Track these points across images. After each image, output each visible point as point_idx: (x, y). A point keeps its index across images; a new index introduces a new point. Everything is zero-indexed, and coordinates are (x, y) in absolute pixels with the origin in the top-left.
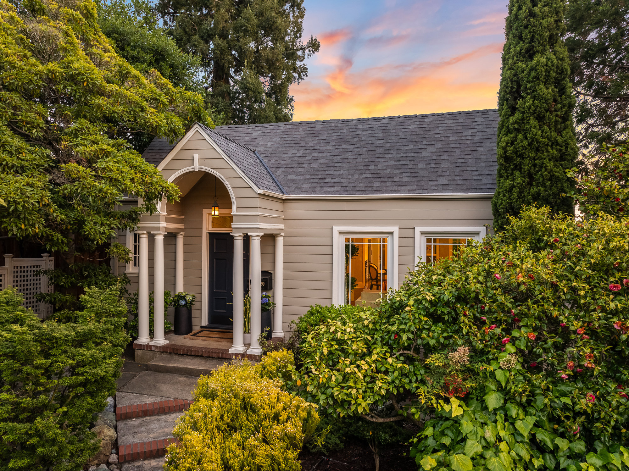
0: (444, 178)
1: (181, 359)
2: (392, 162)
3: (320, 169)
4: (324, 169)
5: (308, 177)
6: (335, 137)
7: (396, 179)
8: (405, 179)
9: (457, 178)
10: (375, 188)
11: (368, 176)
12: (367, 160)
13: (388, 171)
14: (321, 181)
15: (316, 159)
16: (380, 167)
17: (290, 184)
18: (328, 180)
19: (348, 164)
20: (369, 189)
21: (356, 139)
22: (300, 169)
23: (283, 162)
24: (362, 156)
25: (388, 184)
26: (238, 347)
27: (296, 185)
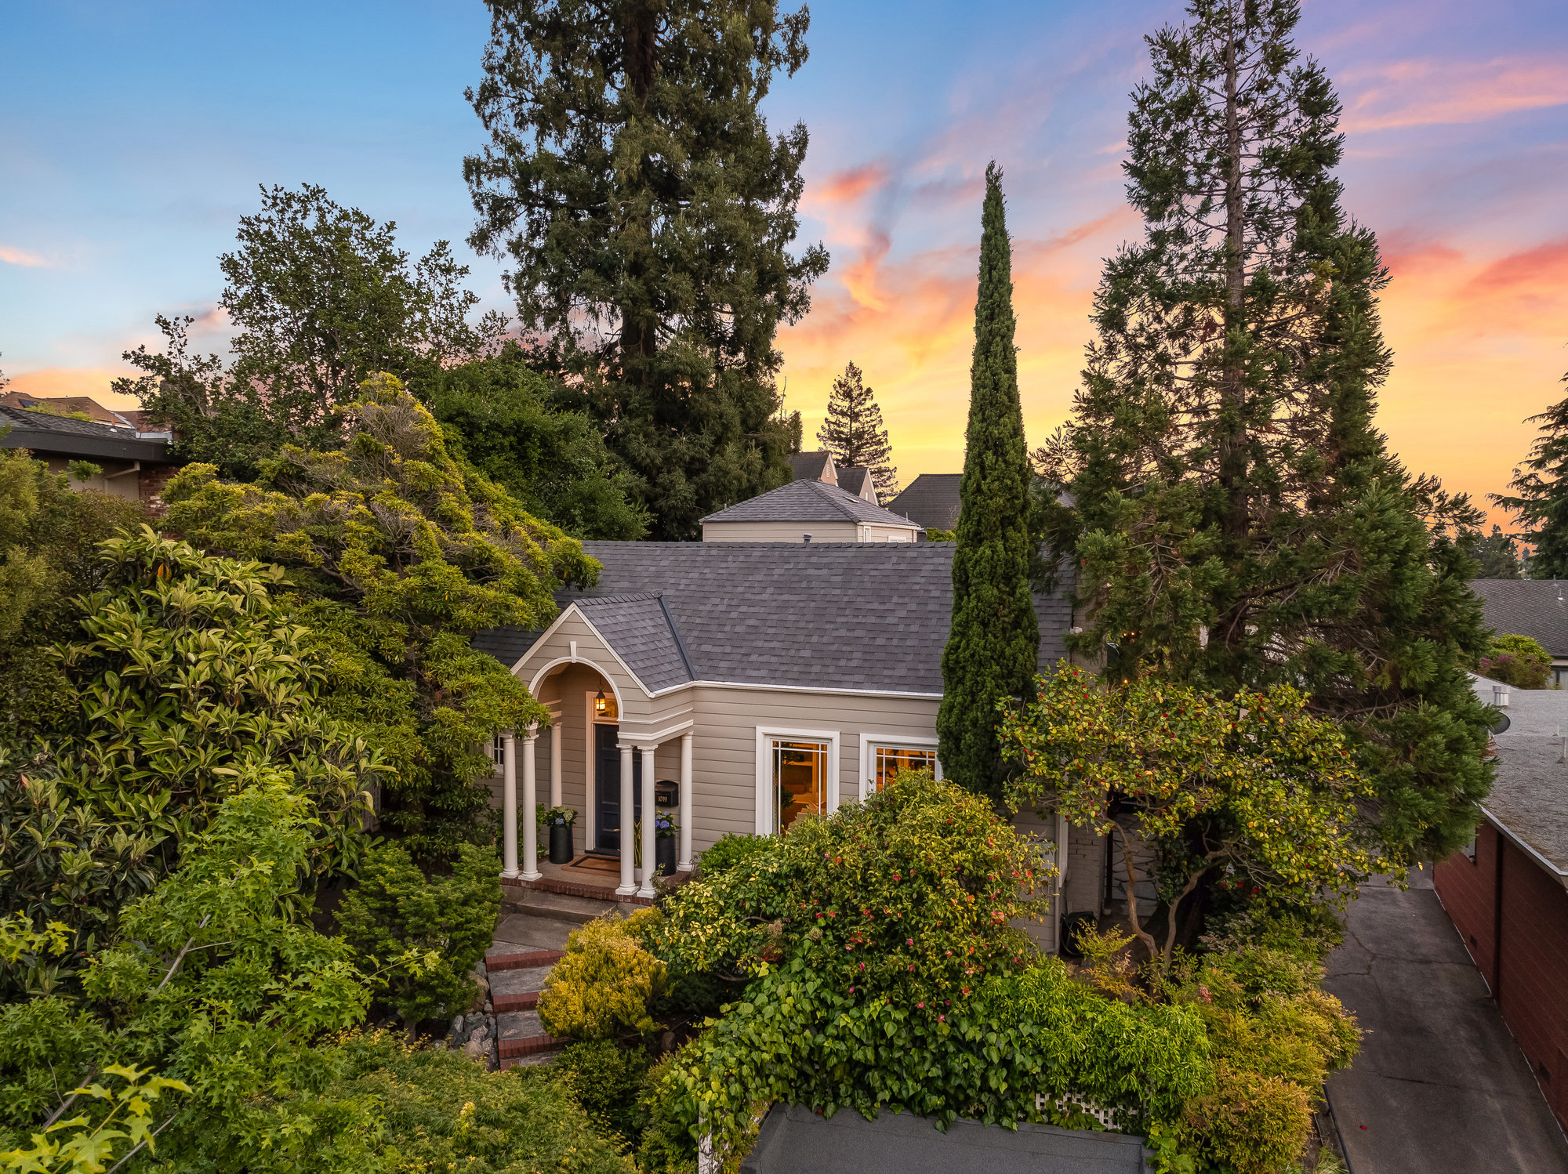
0: (903, 665)
1: (557, 899)
2: (843, 633)
3: (748, 637)
4: (752, 637)
5: (728, 649)
6: (776, 578)
7: (843, 663)
8: (854, 663)
9: (921, 666)
10: (812, 677)
11: (806, 653)
12: (811, 625)
13: (835, 647)
14: (745, 659)
15: (744, 617)
16: (825, 640)
17: (703, 662)
18: (753, 658)
19: (784, 631)
20: (804, 676)
21: (804, 584)
22: (720, 635)
23: (698, 621)
24: (808, 618)
25: (831, 670)
26: (627, 888)
27: (710, 663)
